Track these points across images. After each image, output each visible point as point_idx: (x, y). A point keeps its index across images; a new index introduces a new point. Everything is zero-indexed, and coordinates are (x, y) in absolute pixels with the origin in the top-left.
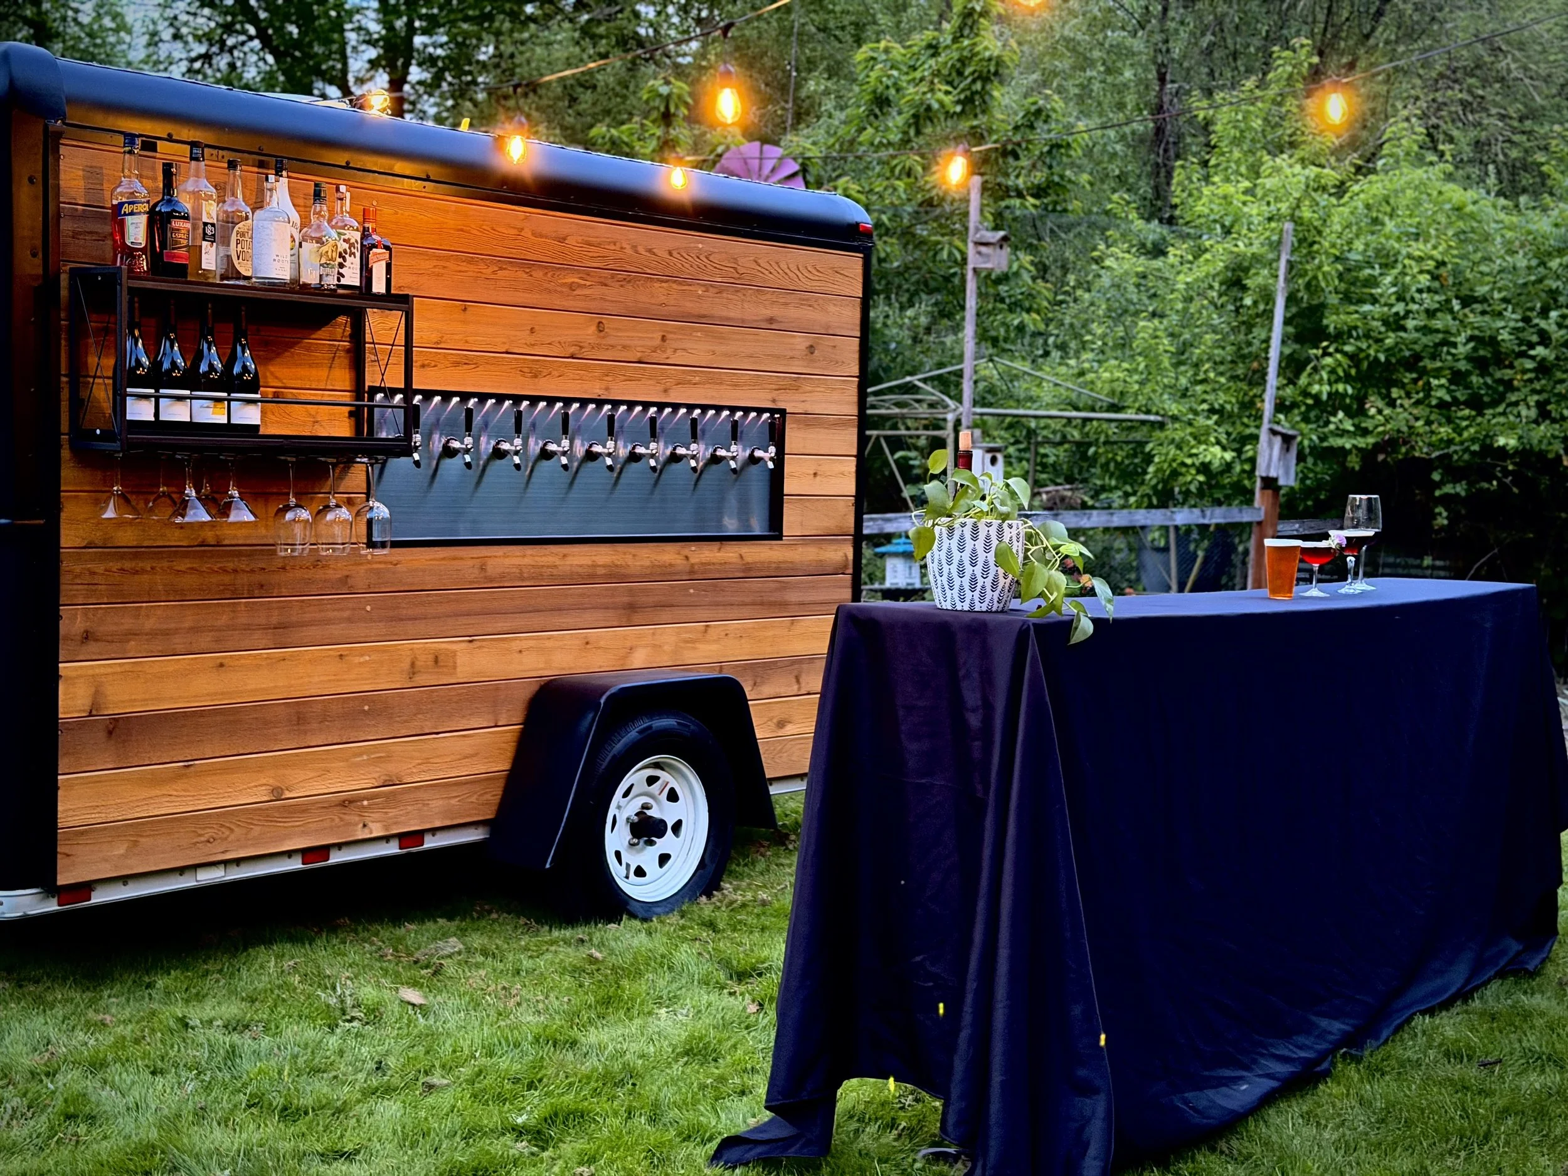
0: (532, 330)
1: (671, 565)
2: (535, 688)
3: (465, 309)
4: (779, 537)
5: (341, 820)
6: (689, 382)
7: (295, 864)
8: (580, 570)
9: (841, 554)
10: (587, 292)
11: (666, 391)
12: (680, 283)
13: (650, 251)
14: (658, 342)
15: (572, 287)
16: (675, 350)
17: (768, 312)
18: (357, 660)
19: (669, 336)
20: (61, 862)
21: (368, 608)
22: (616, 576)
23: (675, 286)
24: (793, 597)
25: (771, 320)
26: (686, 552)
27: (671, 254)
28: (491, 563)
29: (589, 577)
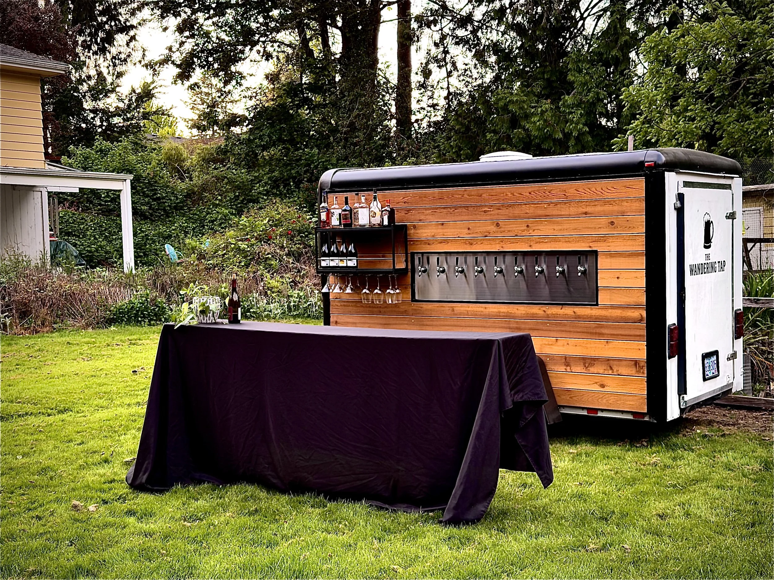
0: (469, 229)
1: (536, 314)
4: (597, 305)
6: (542, 242)
10: (492, 213)
11: (530, 246)
12: (535, 204)
13: (520, 194)
14: (525, 228)
15: (485, 212)
16: (534, 230)
17: (584, 210)
19: (530, 225)
21: (413, 321)
22: (508, 316)
23: (532, 205)
24: (606, 331)
25: (586, 213)
26: (544, 309)
27: (530, 193)
28: (455, 309)
29: (498, 316)
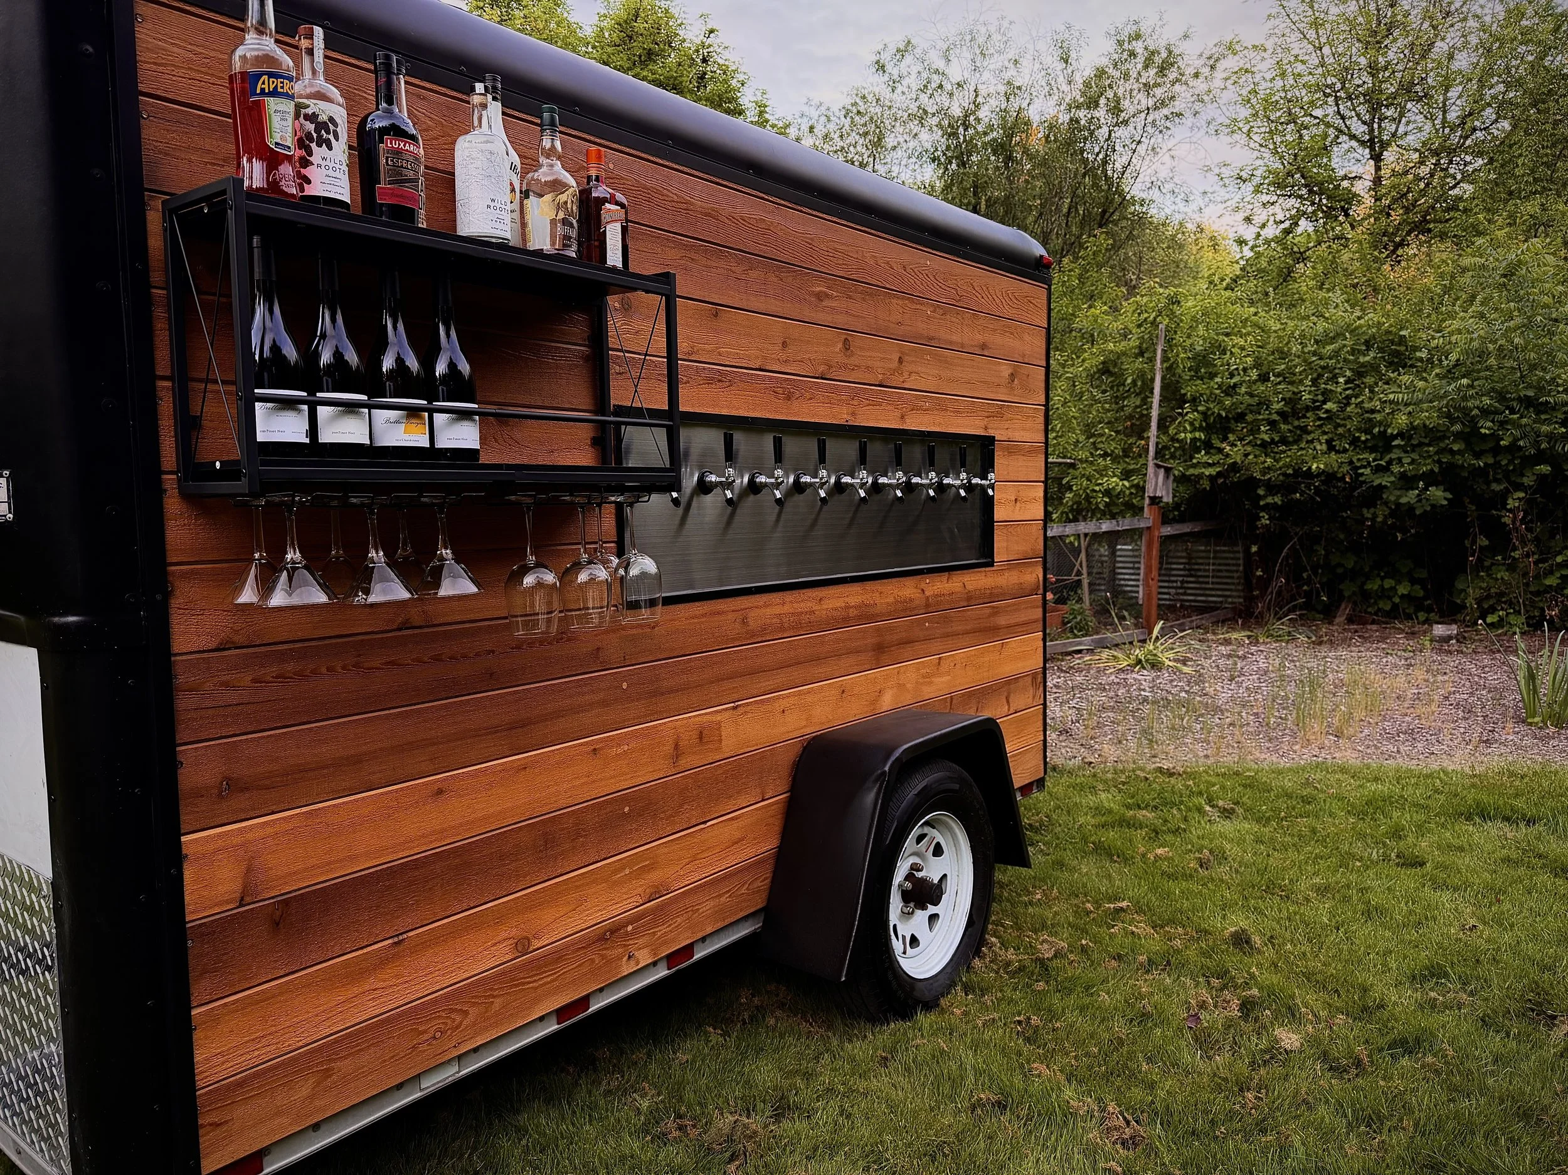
0: (784, 344)
1: (910, 600)
2: (798, 749)
3: (716, 315)
4: (991, 564)
5: (603, 957)
6: (920, 408)
7: (553, 1027)
8: (835, 613)
9: (1034, 575)
10: (834, 303)
12: (912, 301)
13: (887, 263)
14: (895, 364)
15: (820, 297)
16: (910, 374)
17: (979, 338)
18: (614, 751)
19: (906, 358)
20: (204, 1141)
21: (625, 685)
22: (866, 615)
23: (908, 304)
24: (1002, 621)
25: (985, 347)
26: (922, 585)
27: (905, 269)
28: (752, 614)
29: (844, 620)
